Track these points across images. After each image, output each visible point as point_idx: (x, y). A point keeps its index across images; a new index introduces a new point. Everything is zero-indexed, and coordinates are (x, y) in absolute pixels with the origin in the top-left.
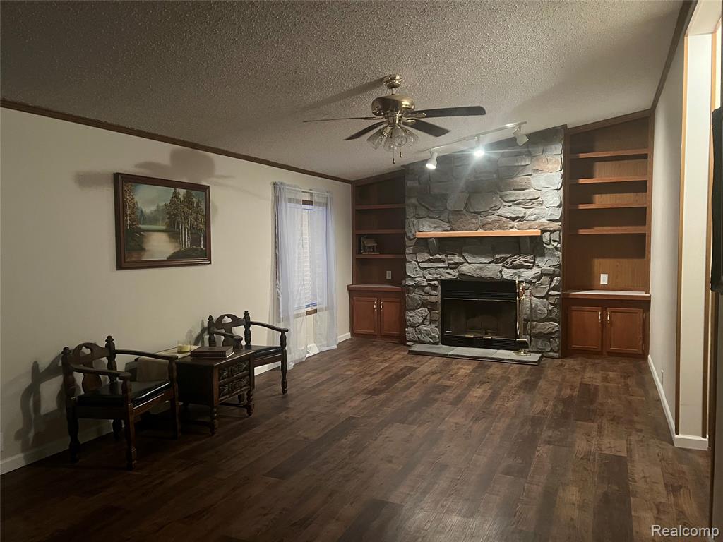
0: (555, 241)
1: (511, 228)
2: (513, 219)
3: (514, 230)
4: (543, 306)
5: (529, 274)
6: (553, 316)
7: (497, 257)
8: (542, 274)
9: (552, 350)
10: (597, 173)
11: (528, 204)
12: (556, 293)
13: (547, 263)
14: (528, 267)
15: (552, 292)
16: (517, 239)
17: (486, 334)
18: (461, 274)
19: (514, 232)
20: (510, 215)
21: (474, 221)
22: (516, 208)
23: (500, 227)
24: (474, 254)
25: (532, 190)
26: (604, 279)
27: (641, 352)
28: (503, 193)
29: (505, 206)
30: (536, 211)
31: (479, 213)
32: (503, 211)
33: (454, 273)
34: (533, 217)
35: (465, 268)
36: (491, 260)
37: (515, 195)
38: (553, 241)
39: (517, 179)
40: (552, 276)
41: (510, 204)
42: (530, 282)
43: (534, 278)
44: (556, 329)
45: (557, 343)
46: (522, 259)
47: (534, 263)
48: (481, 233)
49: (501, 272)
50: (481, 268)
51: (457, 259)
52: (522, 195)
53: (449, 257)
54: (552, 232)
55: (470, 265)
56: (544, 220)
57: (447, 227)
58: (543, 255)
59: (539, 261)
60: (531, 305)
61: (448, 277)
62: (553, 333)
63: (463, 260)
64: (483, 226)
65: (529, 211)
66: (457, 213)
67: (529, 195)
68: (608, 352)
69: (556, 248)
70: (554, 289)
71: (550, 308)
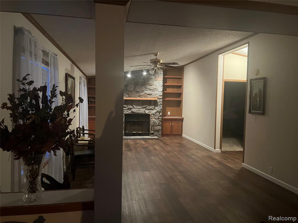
0: (160, 102)
1: (148, 97)
2: (149, 94)
3: (149, 98)
4: (157, 122)
5: (154, 112)
6: (160, 125)
7: (144, 106)
8: (157, 112)
9: (159, 135)
10: (168, 82)
11: (153, 90)
12: (161, 117)
13: (159, 108)
14: (153, 110)
15: (160, 117)
16: (150, 101)
17: (139, 131)
18: (132, 112)
19: (149, 99)
20: (148, 93)
21: (136, 94)
22: (150, 91)
23: (145, 97)
24: (137, 105)
25: (154, 86)
26: (169, 113)
27: (181, 134)
28: (146, 86)
29: (146, 90)
30: (156, 93)
31: (138, 92)
32: (145, 92)
33: (130, 112)
34: (154, 94)
35: (133, 110)
36: (142, 107)
37: (149, 87)
38: (160, 101)
39: (150, 82)
40: (160, 112)
41: (148, 90)
42: (154, 114)
43: (155, 113)
44: (161, 128)
45: (160, 133)
46: (151, 107)
47: (155, 108)
48: (138, 98)
49: (145, 111)
50: (139, 110)
51: (131, 107)
52: (151, 87)
53: (128, 106)
54: (160, 99)
55: (135, 109)
56: (157, 95)
57: (127, 96)
58: (157, 106)
59: (156, 108)
60: (154, 121)
61: (128, 113)
62: (160, 130)
63: (133, 107)
64: (139, 96)
65: (153, 92)
66: (131, 91)
67: (153, 87)
68: (172, 135)
69: (161, 104)
70: (160, 116)
71: (159, 122)
